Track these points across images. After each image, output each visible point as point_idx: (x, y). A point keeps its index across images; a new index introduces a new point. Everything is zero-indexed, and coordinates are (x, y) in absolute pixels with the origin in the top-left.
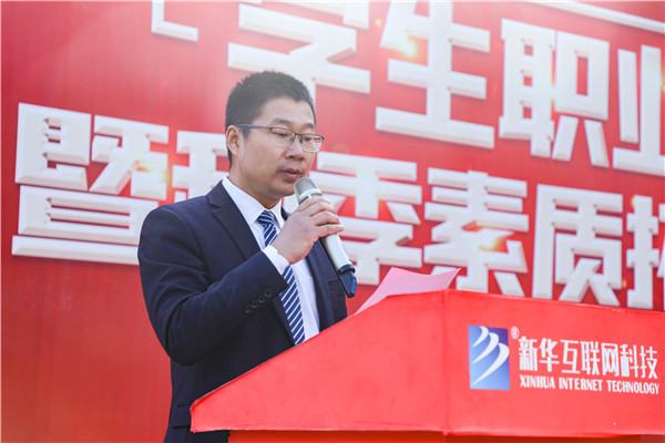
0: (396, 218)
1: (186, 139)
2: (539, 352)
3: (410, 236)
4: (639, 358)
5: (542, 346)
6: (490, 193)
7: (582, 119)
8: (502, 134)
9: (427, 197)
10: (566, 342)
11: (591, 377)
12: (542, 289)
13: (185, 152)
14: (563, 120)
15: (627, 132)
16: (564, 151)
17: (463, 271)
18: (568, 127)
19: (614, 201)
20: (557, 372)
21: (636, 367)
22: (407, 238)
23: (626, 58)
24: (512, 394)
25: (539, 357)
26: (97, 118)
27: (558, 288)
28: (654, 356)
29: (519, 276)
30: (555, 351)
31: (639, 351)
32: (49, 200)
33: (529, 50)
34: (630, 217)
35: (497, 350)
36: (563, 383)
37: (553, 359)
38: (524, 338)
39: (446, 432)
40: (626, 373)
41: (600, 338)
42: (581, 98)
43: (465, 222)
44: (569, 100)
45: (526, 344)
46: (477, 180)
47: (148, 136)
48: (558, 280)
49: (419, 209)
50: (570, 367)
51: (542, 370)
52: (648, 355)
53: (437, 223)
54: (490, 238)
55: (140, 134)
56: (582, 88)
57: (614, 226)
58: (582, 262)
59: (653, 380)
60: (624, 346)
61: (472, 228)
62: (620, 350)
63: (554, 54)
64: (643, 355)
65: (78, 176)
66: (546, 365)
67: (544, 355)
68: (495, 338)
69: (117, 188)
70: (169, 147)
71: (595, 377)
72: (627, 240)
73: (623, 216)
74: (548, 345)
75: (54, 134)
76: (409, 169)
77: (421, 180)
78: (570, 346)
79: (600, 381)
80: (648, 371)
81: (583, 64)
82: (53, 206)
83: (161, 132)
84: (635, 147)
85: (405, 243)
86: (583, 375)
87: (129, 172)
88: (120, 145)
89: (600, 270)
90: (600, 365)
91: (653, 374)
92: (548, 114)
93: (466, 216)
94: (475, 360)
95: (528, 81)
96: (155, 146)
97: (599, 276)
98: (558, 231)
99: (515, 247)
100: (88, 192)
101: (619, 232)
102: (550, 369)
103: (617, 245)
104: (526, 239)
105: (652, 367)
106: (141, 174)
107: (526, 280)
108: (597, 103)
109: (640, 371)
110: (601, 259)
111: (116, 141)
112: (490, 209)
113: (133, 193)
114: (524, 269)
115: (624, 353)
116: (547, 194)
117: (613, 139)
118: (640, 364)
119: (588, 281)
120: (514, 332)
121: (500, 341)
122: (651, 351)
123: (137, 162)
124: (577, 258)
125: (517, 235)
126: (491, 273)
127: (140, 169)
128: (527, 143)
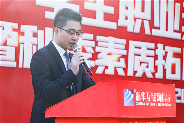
0: (87, 51)
1: (23, 28)
2: (141, 96)
4: (166, 97)
5: (142, 94)
6: (115, 43)
7: (143, 20)
8: (119, 25)
9: (96, 45)
10: (148, 93)
11: (154, 102)
12: (130, 73)
13: (23, 31)
14: (137, 20)
15: (156, 24)
16: (137, 30)
17: (107, 68)
18: (139, 22)
19: (152, 45)
20: (145, 101)
21: (165, 99)
22: (90, 58)
24: (135, 107)
25: (141, 97)
27: (135, 72)
28: (170, 96)
29: (124, 69)
30: (145, 95)
31: (166, 95)
34: (157, 50)
35: (131, 95)
36: (147, 104)
37: (144, 98)
38: (137, 92)
39: (118, 117)
40: (163, 101)
41: (156, 92)
42: (143, 13)
43: (108, 52)
44: (139, 14)
45: (138, 94)
46: (111, 39)
47: (12, 27)
48: (135, 70)
49: (94, 49)
50: (149, 100)
51: (142, 101)
52: (168, 96)
53: (99, 53)
54: (115, 57)
55: (9, 26)
56: (143, 10)
57: (152, 53)
58: (142, 64)
59: (169, 103)
60: (162, 94)
61: (109, 54)
62: (161, 95)
64: (167, 96)
66: (142, 99)
67: (142, 97)
69: (2, 43)
70: (18, 30)
71: (155, 102)
72: (156, 57)
73: (154, 50)
76: (91, 36)
77: (95, 40)
78: (149, 94)
79: (156, 103)
80: (168, 100)
81: (143, 2)
83: (16, 26)
84: (158, 28)
86: (152, 102)
87: (6, 38)
88: (3, 29)
89: (147, 67)
90: (156, 99)
91: (169, 101)
92: (133, 19)
94: (125, 98)
96: (14, 30)
97: (147, 69)
98: (135, 55)
99: (122, 60)
101: (153, 55)
102: (144, 100)
103: (153, 59)
104: (126, 57)
105: (169, 99)
106: (10, 38)
107: (125, 70)
108: (147, 15)
109: (166, 100)
110: (148, 63)
111: (2, 28)
112: (115, 48)
113: (7, 44)
114: (125, 67)
115: (162, 95)
116: (132, 43)
117: (152, 26)
118: (166, 98)
119: (144, 70)
120: (135, 91)
121: (131, 93)
122: (169, 95)
123: (8, 35)
124: (141, 63)
125: (123, 56)
126: (115, 68)
127: (9, 37)
128: (126, 28)
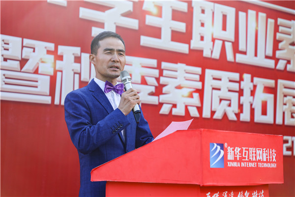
0: (148, 83)
1: (62, 49)
2: (234, 153)
3: (154, 91)
4: (270, 153)
5: (236, 150)
6: (187, 73)
7: (224, 41)
8: (192, 48)
9: (161, 74)
10: (244, 148)
11: (252, 162)
12: (206, 114)
13: (61, 54)
14: (216, 41)
15: (242, 47)
16: (216, 55)
17: (175, 106)
18: (219, 44)
19: (236, 76)
20: (241, 161)
21: (268, 157)
22: (152, 92)
23: (242, 15)
24: (225, 169)
25: (235, 155)
26: (25, 40)
27: (213, 113)
28: (275, 153)
29: (198, 108)
30: (240, 152)
31: (270, 151)
32: (4, 75)
33: (203, 11)
34: (242, 82)
35: (220, 152)
36: (243, 165)
37: (239, 155)
38: (229, 147)
39: (201, 185)
40: (265, 160)
41: (256, 146)
42: (224, 32)
43: (177, 85)
44: (219, 33)
45: (230, 149)
46: (181, 67)
47: (46, 48)
48: (213, 110)
49: (158, 80)
50: (245, 158)
51: (235, 160)
52: (273, 152)
53: (165, 85)
54: (186, 91)
55: (42, 46)
56: (224, 28)
57: (235, 86)
58: (223, 102)
59: (274, 162)
60: (265, 149)
61: (179, 87)
62: (263, 151)
63: (213, 13)
64: (271, 152)
65: (16, 65)
66: (237, 157)
67: (236, 154)
68: (219, 147)
69: (32, 70)
70: (54, 53)
71: (254, 162)
72: (241, 92)
73: (239, 82)
74: (238, 150)
75: (6, 46)
76: (154, 62)
77: (159, 67)
78: (245, 150)
79: (256, 163)
80: (273, 158)
81: (225, 17)
82: (6, 78)
83: (51, 46)
84: (245, 53)
85: (152, 94)
86: (250, 161)
87: (38, 63)
88: (34, 51)
89: (230, 105)
90: (256, 157)
91: (274, 160)
92: (210, 39)
93: (176, 82)
94: (212, 156)
95: (203, 25)
96: (49, 52)
97: (229, 108)
98: (213, 89)
99: (196, 95)
100: (20, 72)
101: (238, 89)
102: (238, 159)
103: (237, 94)
104: (201, 92)
105: (274, 157)
106: (42, 64)
107: (200, 109)
108: (230, 35)
109: (270, 159)
110: (230, 100)
111: (32, 50)
112: (186, 80)
113: (39, 72)
114: (199, 105)
115: (264, 152)
116: (209, 73)
117: (236, 50)
118: (270, 156)
119: (225, 110)
120: (226, 145)
121: (221, 149)
122: (274, 151)
123: (41, 59)
124: (221, 100)
125: (197, 91)
126: (186, 107)
127: (42, 62)
128: (201, 51)
